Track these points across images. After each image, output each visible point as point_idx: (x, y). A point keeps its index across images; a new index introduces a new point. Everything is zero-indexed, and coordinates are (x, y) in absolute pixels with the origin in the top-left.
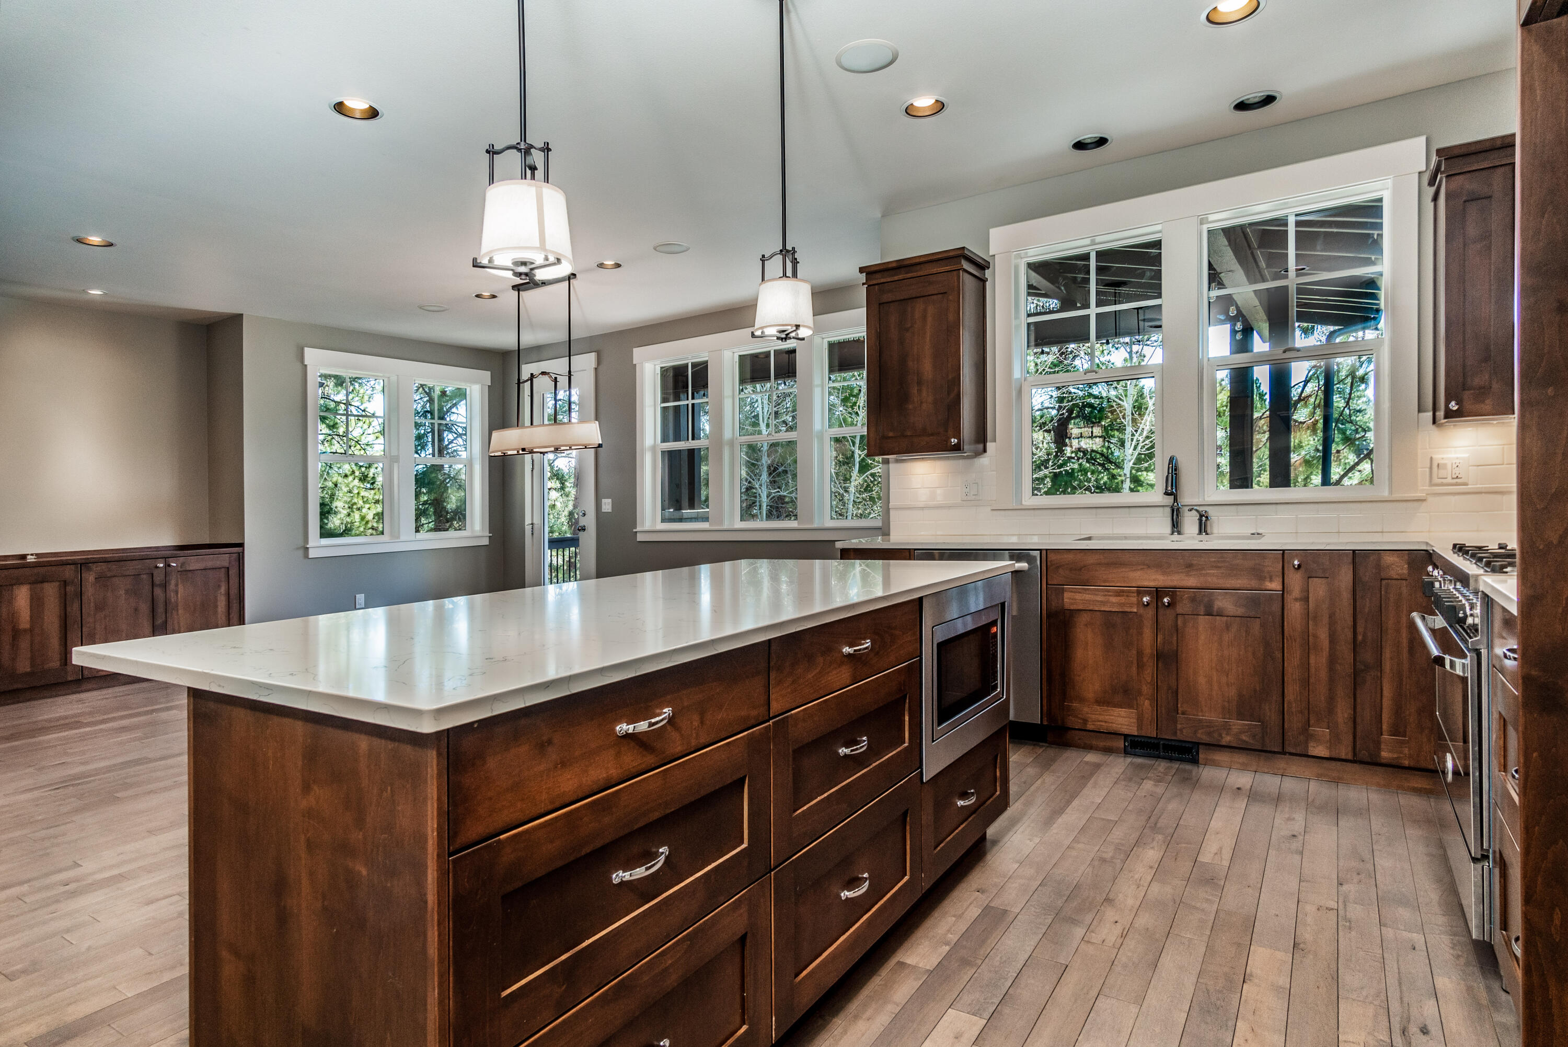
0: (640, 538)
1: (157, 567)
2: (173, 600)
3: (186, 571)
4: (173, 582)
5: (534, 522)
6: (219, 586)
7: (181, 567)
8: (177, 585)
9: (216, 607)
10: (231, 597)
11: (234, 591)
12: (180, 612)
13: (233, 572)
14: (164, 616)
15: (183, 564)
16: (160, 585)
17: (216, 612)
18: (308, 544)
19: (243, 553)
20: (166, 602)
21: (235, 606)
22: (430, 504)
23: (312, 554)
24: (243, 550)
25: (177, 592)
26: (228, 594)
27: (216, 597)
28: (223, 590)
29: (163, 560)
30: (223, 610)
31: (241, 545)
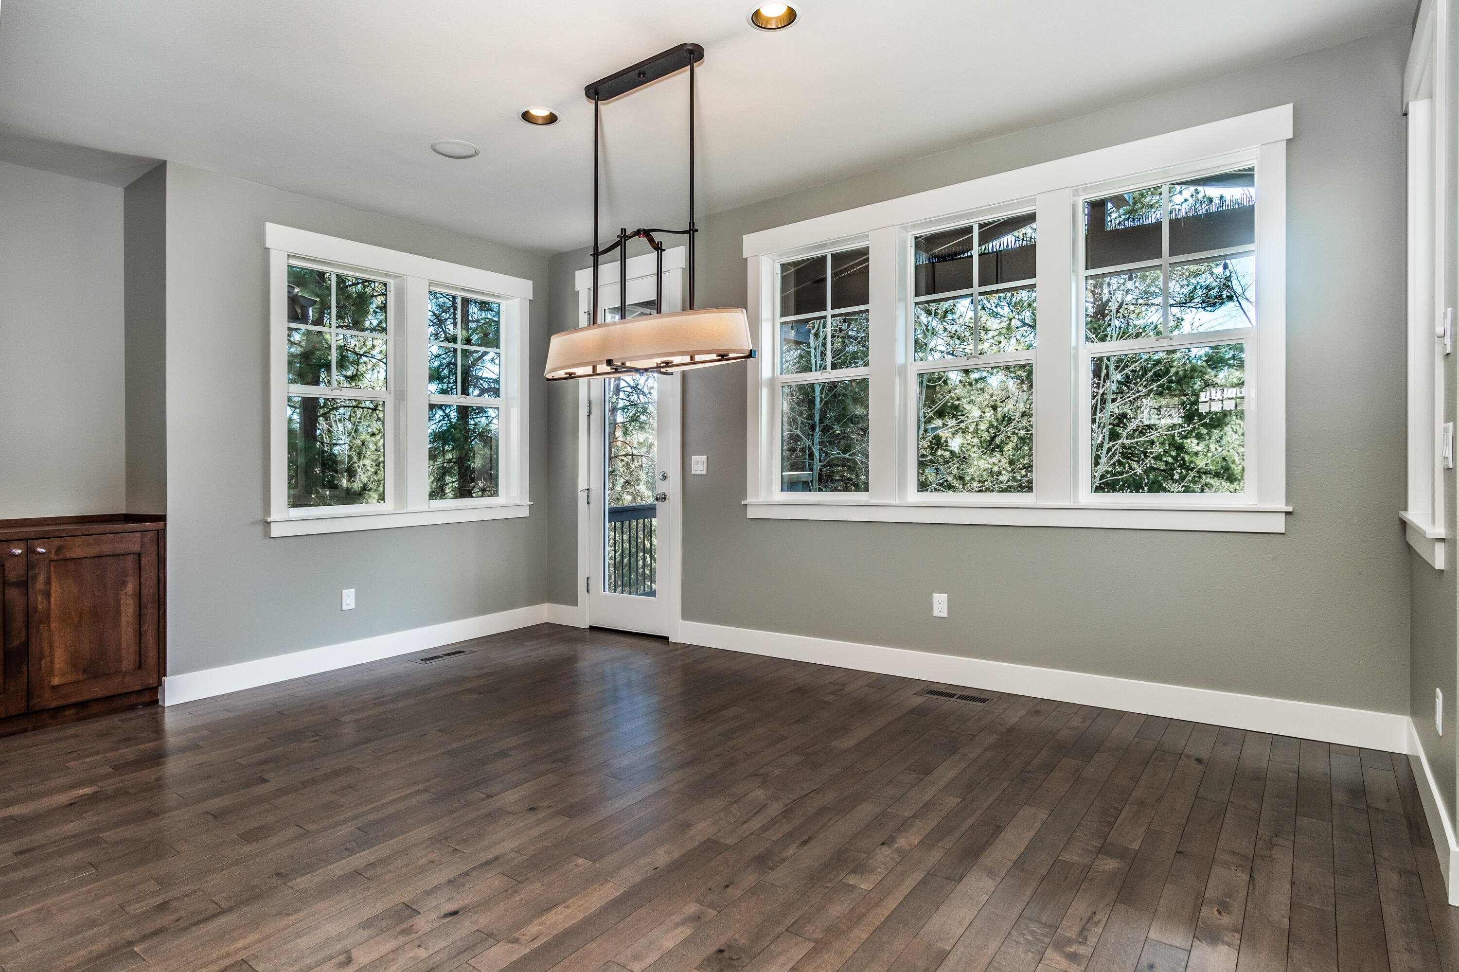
0: (752, 513)
1: (13, 555)
2: (40, 607)
3: (66, 560)
4: (41, 579)
5: (591, 487)
6: (124, 583)
7: (56, 554)
8: (48, 582)
9: (118, 614)
10: (145, 599)
11: (148, 591)
12: (53, 625)
13: (148, 560)
14: (23, 634)
15: (59, 550)
16: (17, 584)
17: (117, 625)
18: (269, 516)
19: (165, 530)
20: (29, 612)
21: (150, 612)
22: (454, 463)
23: (276, 531)
24: (165, 525)
25: (47, 595)
26: (139, 596)
27: (118, 601)
28: (130, 588)
29: (23, 544)
30: (130, 619)
31: (162, 518)
